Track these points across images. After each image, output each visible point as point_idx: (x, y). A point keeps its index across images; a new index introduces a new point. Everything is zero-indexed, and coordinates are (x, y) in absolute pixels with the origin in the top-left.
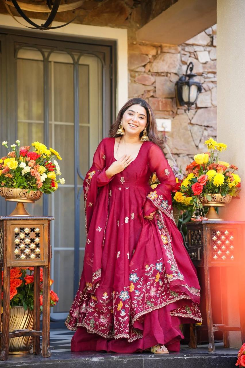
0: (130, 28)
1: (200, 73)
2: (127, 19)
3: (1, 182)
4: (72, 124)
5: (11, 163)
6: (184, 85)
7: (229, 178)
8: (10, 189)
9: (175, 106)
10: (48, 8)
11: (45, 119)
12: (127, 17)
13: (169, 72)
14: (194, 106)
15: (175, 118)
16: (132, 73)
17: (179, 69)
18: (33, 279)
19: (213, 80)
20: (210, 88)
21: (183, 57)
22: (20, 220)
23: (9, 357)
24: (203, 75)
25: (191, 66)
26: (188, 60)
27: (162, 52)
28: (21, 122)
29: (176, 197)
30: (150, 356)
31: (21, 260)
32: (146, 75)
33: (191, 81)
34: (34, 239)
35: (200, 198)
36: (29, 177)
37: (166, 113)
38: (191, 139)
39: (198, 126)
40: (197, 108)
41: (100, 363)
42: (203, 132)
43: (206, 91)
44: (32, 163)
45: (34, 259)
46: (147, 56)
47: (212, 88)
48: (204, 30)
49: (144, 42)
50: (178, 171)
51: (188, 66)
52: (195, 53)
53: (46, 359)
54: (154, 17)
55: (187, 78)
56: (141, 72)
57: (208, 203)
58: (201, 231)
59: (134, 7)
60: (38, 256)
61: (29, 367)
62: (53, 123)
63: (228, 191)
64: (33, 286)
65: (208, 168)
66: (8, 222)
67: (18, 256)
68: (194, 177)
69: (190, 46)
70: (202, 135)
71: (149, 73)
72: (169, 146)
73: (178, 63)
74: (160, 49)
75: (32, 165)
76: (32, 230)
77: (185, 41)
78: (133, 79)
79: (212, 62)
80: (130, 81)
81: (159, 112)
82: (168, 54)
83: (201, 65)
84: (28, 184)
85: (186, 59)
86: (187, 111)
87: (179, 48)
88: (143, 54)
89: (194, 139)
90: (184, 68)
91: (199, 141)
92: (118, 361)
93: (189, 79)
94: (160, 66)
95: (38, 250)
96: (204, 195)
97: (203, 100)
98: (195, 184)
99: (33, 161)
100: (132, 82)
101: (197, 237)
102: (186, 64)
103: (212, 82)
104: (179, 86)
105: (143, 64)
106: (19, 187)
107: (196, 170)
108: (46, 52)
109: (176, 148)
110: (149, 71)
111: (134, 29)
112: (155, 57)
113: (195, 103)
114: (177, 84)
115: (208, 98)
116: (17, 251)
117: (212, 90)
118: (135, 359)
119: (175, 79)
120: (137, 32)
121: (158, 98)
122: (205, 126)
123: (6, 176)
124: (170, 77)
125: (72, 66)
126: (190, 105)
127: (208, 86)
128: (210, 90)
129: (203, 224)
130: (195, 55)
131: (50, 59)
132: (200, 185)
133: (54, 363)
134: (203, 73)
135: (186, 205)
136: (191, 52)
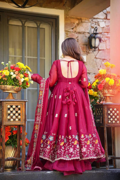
0: (65, 10)
1: (100, 33)
2: (64, 5)
3: (1, 82)
4: (36, 58)
5: (6, 73)
6: (93, 38)
7: (116, 82)
8: (6, 86)
9: (88, 49)
11: (22, 55)
13: (85, 32)
14: (97, 49)
15: (88, 55)
16: (66, 32)
17: (90, 30)
18: (17, 132)
19: (107, 36)
20: (106, 40)
22: (11, 101)
23: (5, 171)
25: (96, 29)
26: (95, 26)
27: (81, 22)
28: (11, 57)
29: (89, 92)
31: (11, 122)
32: (73, 33)
33: (96, 36)
34: (17, 111)
35: (102, 92)
36: (15, 80)
37: (83, 52)
38: (96, 66)
39: (99, 59)
40: (99, 50)
41: (51, 174)
42: (102, 62)
43: (103, 42)
44: (17, 72)
45: (17, 121)
46: (74, 24)
47: (107, 40)
48: (102, 11)
49: (72, 17)
51: (95, 29)
52: (98, 23)
53: (24, 172)
54: (78, 4)
55: (94, 35)
56: (71, 32)
57: (106, 94)
58: (102, 108)
60: (19, 120)
62: (27, 57)
63: (116, 88)
64: (17, 135)
65: (106, 77)
66: (4, 102)
67: (9, 120)
68: (99, 81)
69: (96, 19)
71: (75, 32)
73: (89, 28)
74: (81, 20)
75: (17, 74)
76: (17, 107)
77: (93, 17)
78: (67, 35)
79: (107, 27)
80: (65, 36)
82: (84, 23)
83: (101, 29)
84: (14, 83)
85: (93, 25)
86: (94, 52)
87: (90, 20)
88: (72, 23)
89: (98, 65)
90: (93, 30)
91: (100, 67)
93: (95, 35)
94: (81, 29)
95: (19, 117)
96: (104, 90)
97: (102, 46)
98: (99, 85)
99: (17, 71)
100: (66, 36)
101: (100, 111)
102: (94, 28)
103: (107, 37)
104: (90, 39)
105: (72, 28)
106: (10, 85)
107: (100, 78)
108: (24, 21)
109: (88, 70)
110: (75, 31)
111: (68, 10)
112: (78, 24)
113: (98, 47)
114: (89, 38)
115: (104, 45)
116: (9, 117)
117: (107, 41)
119: (88, 35)
120: (69, 12)
122: (103, 59)
123: (3, 79)
124: (85, 34)
125: (37, 29)
127: (104, 39)
128: (105, 41)
129: (103, 105)
131: (25, 25)
132: (102, 85)
134: (102, 33)
135: (94, 96)
136: (96, 22)
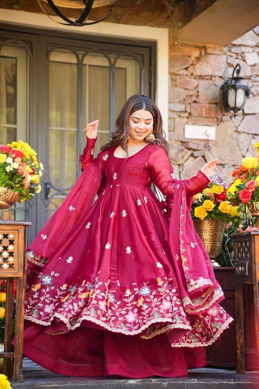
0: (171, 28)
1: (247, 76)
6: (230, 89)
9: (219, 112)
10: (83, 4)
11: (78, 126)
12: (167, 16)
13: (214, 75)
14: (240, 112)
15: (220, 125)
16: (173, 76)
17: (225, 72)
21: (229, 58)
24: (251, 78)
25: (238, 68)
26: (235, 62)
27: (206, 53)
28: (52, 130)
29: (221, 207)
30: (192, 380)
32: (188, 79)
33: (238, 84)
34: (7, 247)
35: (249, 206)
37: (210, 119)
38: (237, 148)
39: (245, 134)
40: (244, 114)
41: (137, 386)
42: (251, 141)
43: (254, 96)
45: (6, 270)
46: (189, 58)
48: (252, 29)
49: (186, 42)
50: (223, 179)
51: (235, 68)
52: (242, 55)
54: (198, 14)
55: (234, 82)
56: (183, 75)
57: (257, 212)
58: (249, 242)
59: (176, 5)
60: (11, 266)
61: (59, 388)
65: (257, 173)
68: (242, 183)
69: (237, 47)
70: (250, 144)
71: (192, 76)
72: (212, 155)
73: (224, 65)
74: (204, 50)
76: (7, 238)
77: (232, 42)
78: (173, 83)
80: (170, 85)
81: (202, 119)
82: (213, 56)
83: (249, 68)
85: (231, 61)
86: (233, 118)
87: (225, 49)
88: (185, 56)
89: (241, 148)
90: (231, 70)
91: (246, 151)
92: (156, 384)
93: (236, 83)
94: (204, 68)
95: (11, 259)
96: (253, 203)
97: (251, 105)
98: (242, 191)
100: (172, 86)
101: (244, 249)
102: (232, 66)
104: (224, 90)
105: (185, 67)
107: (244, 176)
108: (81, 54)
109: (220, 158)
110: (192, 74)
111: (176, 29)
112: (198, 59)
113: (242, 108)
114: (222, 88)
115: (256, 103)
118: (175, 382)
119: (220, 83)
120: (179, 32)
121: (201, 103)
122: (252, 134)
124: (214, 81)
125: (108, 69)
126: (237, 111)
127: (256, 90)
128: (258, 94)
129: (251, 235)
130: (242, 57)
131: (85, 62)
132: (249, 192)
133: (87, 385)
134: (251, 77)
135: (232, 216)
136: (239, 54)
